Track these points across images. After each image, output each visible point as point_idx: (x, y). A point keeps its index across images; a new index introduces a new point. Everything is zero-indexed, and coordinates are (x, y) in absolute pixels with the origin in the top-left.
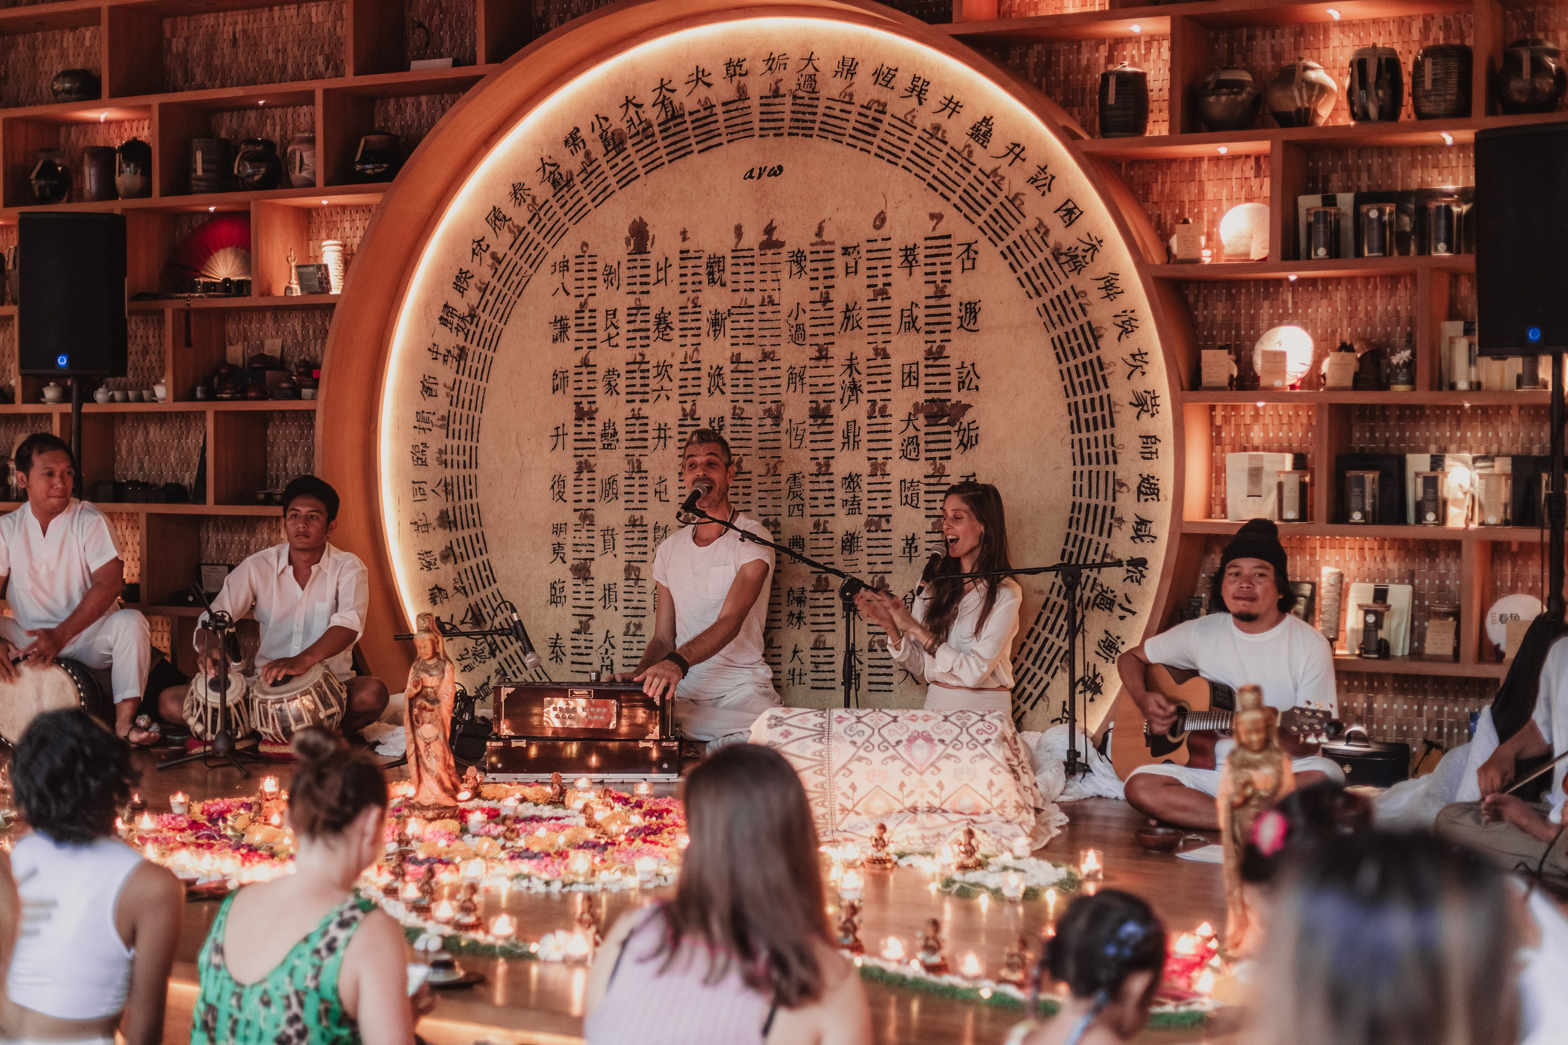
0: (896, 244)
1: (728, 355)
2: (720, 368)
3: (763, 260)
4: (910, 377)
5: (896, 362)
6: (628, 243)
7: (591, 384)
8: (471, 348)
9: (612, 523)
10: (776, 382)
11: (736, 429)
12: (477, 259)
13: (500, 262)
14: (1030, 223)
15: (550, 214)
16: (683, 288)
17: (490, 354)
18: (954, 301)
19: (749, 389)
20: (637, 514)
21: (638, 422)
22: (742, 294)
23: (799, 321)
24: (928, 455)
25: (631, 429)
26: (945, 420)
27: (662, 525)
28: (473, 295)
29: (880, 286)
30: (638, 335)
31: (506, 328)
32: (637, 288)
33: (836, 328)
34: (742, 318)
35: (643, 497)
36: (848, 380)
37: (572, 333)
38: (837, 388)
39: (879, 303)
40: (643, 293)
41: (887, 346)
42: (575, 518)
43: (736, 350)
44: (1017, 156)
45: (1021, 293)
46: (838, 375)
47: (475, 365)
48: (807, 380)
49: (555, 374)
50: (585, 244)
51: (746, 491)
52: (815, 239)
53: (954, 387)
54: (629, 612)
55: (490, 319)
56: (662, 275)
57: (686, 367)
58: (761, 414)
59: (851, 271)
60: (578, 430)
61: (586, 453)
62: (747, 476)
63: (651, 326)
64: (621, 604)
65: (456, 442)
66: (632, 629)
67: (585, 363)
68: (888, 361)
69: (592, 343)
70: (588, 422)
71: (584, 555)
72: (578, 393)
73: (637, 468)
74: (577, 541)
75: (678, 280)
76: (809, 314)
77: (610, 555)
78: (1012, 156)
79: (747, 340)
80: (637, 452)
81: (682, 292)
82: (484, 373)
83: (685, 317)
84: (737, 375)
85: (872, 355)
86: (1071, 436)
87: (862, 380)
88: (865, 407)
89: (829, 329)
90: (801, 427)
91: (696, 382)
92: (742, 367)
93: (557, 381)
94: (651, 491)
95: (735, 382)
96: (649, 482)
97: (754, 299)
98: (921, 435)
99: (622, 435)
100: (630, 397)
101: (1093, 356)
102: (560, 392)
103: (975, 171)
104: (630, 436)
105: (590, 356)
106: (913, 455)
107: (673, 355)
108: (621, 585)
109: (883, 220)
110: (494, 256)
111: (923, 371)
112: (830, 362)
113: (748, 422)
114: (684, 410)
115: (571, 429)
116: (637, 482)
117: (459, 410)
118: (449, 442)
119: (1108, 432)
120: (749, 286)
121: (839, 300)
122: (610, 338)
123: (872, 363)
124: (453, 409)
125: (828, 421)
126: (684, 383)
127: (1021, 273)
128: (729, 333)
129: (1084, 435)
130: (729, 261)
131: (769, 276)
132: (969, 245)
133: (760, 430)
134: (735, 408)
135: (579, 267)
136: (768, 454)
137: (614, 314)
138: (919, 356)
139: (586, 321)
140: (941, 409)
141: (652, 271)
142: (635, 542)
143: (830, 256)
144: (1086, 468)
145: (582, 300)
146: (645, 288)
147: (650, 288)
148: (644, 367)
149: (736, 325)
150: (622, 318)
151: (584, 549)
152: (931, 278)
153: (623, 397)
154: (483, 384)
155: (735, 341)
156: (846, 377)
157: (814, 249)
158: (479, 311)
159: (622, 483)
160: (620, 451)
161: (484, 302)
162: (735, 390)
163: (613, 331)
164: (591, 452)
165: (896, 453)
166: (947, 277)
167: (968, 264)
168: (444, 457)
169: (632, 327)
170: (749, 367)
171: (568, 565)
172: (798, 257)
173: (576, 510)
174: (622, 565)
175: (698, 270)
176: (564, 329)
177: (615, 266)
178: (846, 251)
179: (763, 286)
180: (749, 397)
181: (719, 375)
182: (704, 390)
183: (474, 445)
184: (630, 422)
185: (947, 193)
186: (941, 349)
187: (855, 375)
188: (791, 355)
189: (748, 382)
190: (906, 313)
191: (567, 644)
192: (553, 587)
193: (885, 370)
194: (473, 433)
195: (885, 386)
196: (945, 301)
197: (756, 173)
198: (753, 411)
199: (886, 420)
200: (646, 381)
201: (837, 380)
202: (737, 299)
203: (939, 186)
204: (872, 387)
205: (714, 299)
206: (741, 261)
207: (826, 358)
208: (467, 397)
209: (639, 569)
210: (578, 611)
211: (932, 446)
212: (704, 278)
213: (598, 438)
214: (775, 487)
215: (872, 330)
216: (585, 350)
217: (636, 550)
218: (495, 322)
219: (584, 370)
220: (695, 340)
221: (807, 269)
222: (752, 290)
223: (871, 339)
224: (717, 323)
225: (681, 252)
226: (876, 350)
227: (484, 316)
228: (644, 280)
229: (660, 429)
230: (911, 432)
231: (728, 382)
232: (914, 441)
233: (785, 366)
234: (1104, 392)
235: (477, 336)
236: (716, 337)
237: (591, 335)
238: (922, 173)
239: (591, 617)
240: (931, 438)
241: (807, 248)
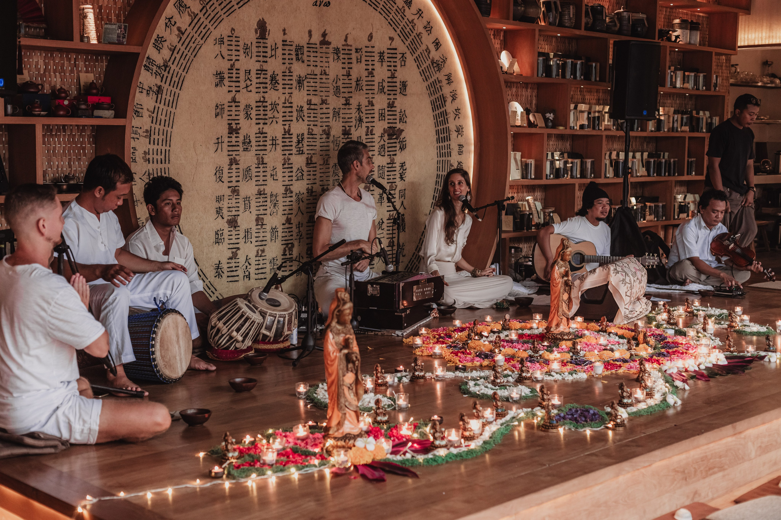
0: (376, 50)
1: (306, 100)
2: (302, 107)
3: (321, 50)
4: (382, 116)
5: (377, 107)
6: (256, 33)
7: (237, 113)
8: (165, 87)
9: (249, 194)
10: (328, 116)
11: (309, 140)
12: (168, 30)
13: (183, 34)
14: (424, 47)
15: (213, 8)
16: (284, 61)
17: (177, 91)
18: (398, 80)
19: (315, 119)
20: (262, 188)
21: (262, 136)
22: (312, 68)
23: (338, 85)
24: (389, 153)
25: (258, 139)
26: (395, 137)
27: (275, 194)
28: (166, 53)
29: (370, 70)
30: (262, 86)
31: (187, 75)
32: (261, 59)
33: (353, 89)
34: (312, 81)
35: (265, 178)
36: (358, 116)
37: (226, 82)
38: (353, 120)
39: (370, 79)
40: (264, 62)
41: (373, 100)
42: (228, 192)
43: (309, 97)
44: (420, 15)
45: (420, 79)
46: (354, 114)
47: (168, 98)
48: (341, 115)
49: (217, 106)
50: (233, 29)
51: (314, 173)
52: (344, 43)
53: (398, 121)
54: (257, 244)
55: (177, 69)
56: (273, 53)
57: (285, 105)
58: (321, 132)
59: (359, 61)
60: (230, 140)
61: (234, 153)
62: (314, 165)
63: (268, 81)
64: (253, 240)
65: (156, 147)
66: (260, 253)
67: (234, 100)
68: (374, 108)
69: (238, 89)
70: (235, 135)
71: (234, 213)
72: (230, 118)
73: (261, 162)
74: (230, 205)
75: (281, 57)
76: (342, 81)
77: (248, 212)
78: (418, 15)
79: (314, 93)
80: (262, 153)
81: (284, 63)
82: (173, 103)
83: (285, 78)
84: (310, 111)
85: (367, 104)
86: (437, 145)
87: (363, 116)
88: (365, 129)
89: (350, 90)
90: (338, 139)
91: (290, 114)
92: (312, 107)
93: (218, 110)
94: (268, 174)
95: (309, 115)
96: (268, 169)
97: (318, 71)
98: (386, 143)
99: (253, 143)
100: (258, 121)
101: (443, 109)
102: (219, 117)
103: (406, 20)
104: (258, 144)
105: (237, 97)
106: (383, 154)
107: (279, 98)
108: (254, 228)
109: (372, 37)
110: (179, 29)
111: (387, 113)
112: (351, 107)
113: (315, 136)
114: (284, 129)
115: (226, 139)
116: (261, 170)
117: (157, 126)
118: (151, 147)
119: (448, 143)
120: (315, 64)
121: (354, 75)
122: (247, 87)
123: (367, 108)
124: (153, 125)
125: (350, 136)
126: (285, 114)
127: (421, 69)
128: (306, 88)
129: (441, 144)
130: (306, 49)
131: (324, 60)
132: (403, 54)
133: (321, 141)
134: (309, 129)
135: (229, 43)
136: (324, 153)
137: (249, 73)
138: (385, 106)
139: (234, 75)
140: (393, 132)
141: (268, 50)
142: (261, 204)
143: (350, 52)
144: (441, 159)
145: (232, 62)
146: (265, 59)
147: (268, 59)
148: (265, 104)
149: (309, 84)
150: (253, 75)
151: (234, 209)
152: (390, 68)
153: (254, 121)
154: (173, 110)
155: (308, 93)
156: (357, 114)
157: (344, 47)
158: (170, 63)
159: (254, 170)
160: (253, 152)
161: (173, 58)
162: (309, 119)
163: (249, 82)
164: (237, 153)
165: (376, 153)
166: (395, 68)
167: (403, 64)
168: (147, 156)
169: (258, 81)
170: (316, 107)
171: (225, 220)
172: (337, 51)
173: (229, 187)
174: (254, 217)
175: (291, 52)
176: (222, 79)
177: (250, 45)
178: (357, 50)
179: (322, 64)
180: (316, 123)
181: (301, 111)
182: (294, 119)
183: (167, 148)
184: (258, 135)
185: (396, 28)
186: (393, 102)
187: (361, 113)
188: (335, 102)
189: (315, 115)
190: (381, 84)
191: (225, 266)
192: (217, 234)
193: (372, 112)
194: (167, 141)
195: (372, 120)
196: (394, 80)
197: (318, 3)
198: (317, 130)
199: (373, 136)
200: (266, 113)
201: (353, 116)
202: (309, 70)
203: (392, 24)
204: (367, 120)
205: (299, 69)
206: (311, 50)
207: (349, 104)
208: (163, 118)
209: (263, 219)
210: (231, 246)
211: (390, 149)
212: (294, 57)
213: (241, 145)
214: (327, 170)
215: (368, 92)
216: (234, 93)
217: (261, 208)
218: (181, 71)
219: (233, 104)
220: (290, 91)
221: (341, 58)
222: (316, 66)
223: (367, 96)
224: (300, 82)
225: (283, 41)
226: (369, 101)
227: (173, 67)
228: (265, 54)
229: (273, 140)
230: (382, 143)
231: (306, 114)
232: (383, 147)
233: (332, 108)
234: (447, 125)
235: (169, 79)
236: (300, 90)
237: (237, 84)
238: (387, 17)
239: (238, 249)
240: (390, 145)
241: (341, 47)
